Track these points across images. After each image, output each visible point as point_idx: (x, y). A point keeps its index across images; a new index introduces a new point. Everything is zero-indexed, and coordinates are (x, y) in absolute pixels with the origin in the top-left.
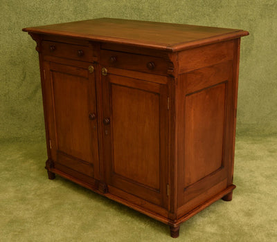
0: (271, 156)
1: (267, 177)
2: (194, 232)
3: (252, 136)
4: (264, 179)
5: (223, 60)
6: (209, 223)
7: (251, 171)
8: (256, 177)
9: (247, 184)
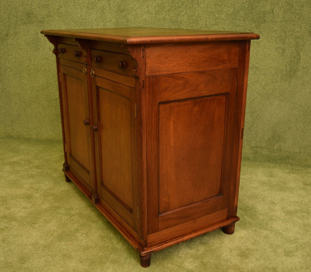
0: (304, 189)
1: (289, 213)
2: (169, 265)
3: (292, 165)
4: (284, 214)
5: (221, 67)
6: (191, 257)
7: (273, 203)
8: (274, 211)
9: (261, 217)
